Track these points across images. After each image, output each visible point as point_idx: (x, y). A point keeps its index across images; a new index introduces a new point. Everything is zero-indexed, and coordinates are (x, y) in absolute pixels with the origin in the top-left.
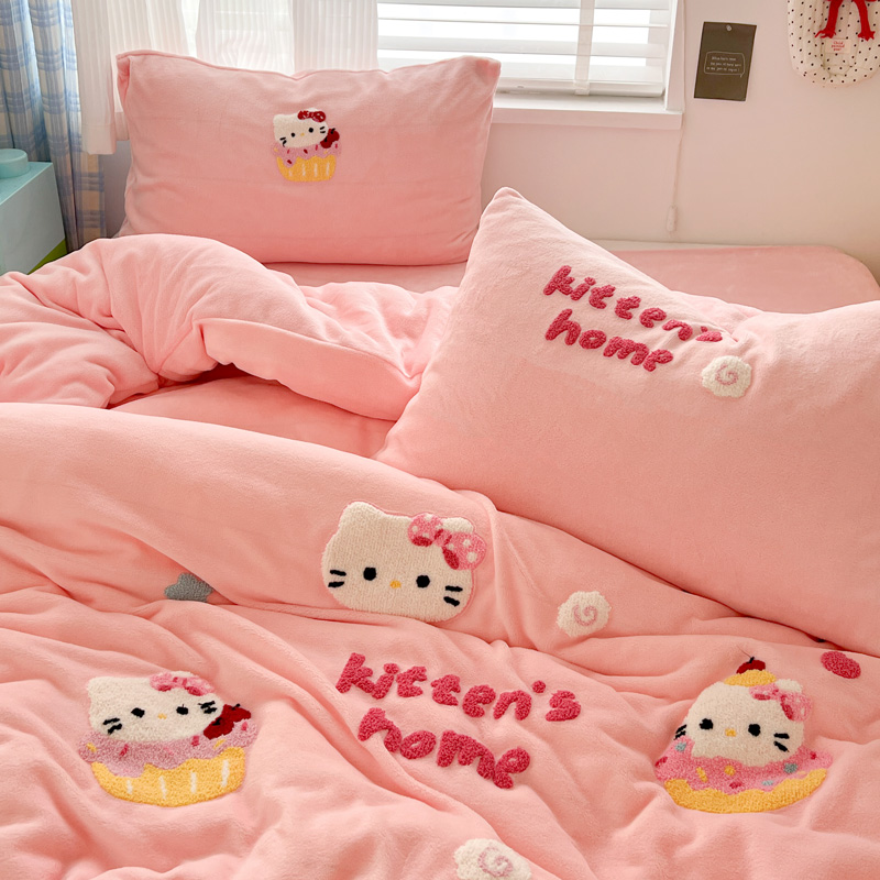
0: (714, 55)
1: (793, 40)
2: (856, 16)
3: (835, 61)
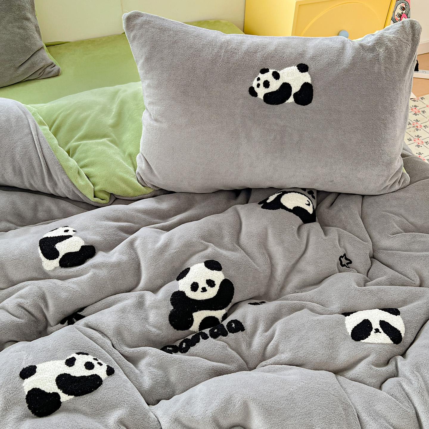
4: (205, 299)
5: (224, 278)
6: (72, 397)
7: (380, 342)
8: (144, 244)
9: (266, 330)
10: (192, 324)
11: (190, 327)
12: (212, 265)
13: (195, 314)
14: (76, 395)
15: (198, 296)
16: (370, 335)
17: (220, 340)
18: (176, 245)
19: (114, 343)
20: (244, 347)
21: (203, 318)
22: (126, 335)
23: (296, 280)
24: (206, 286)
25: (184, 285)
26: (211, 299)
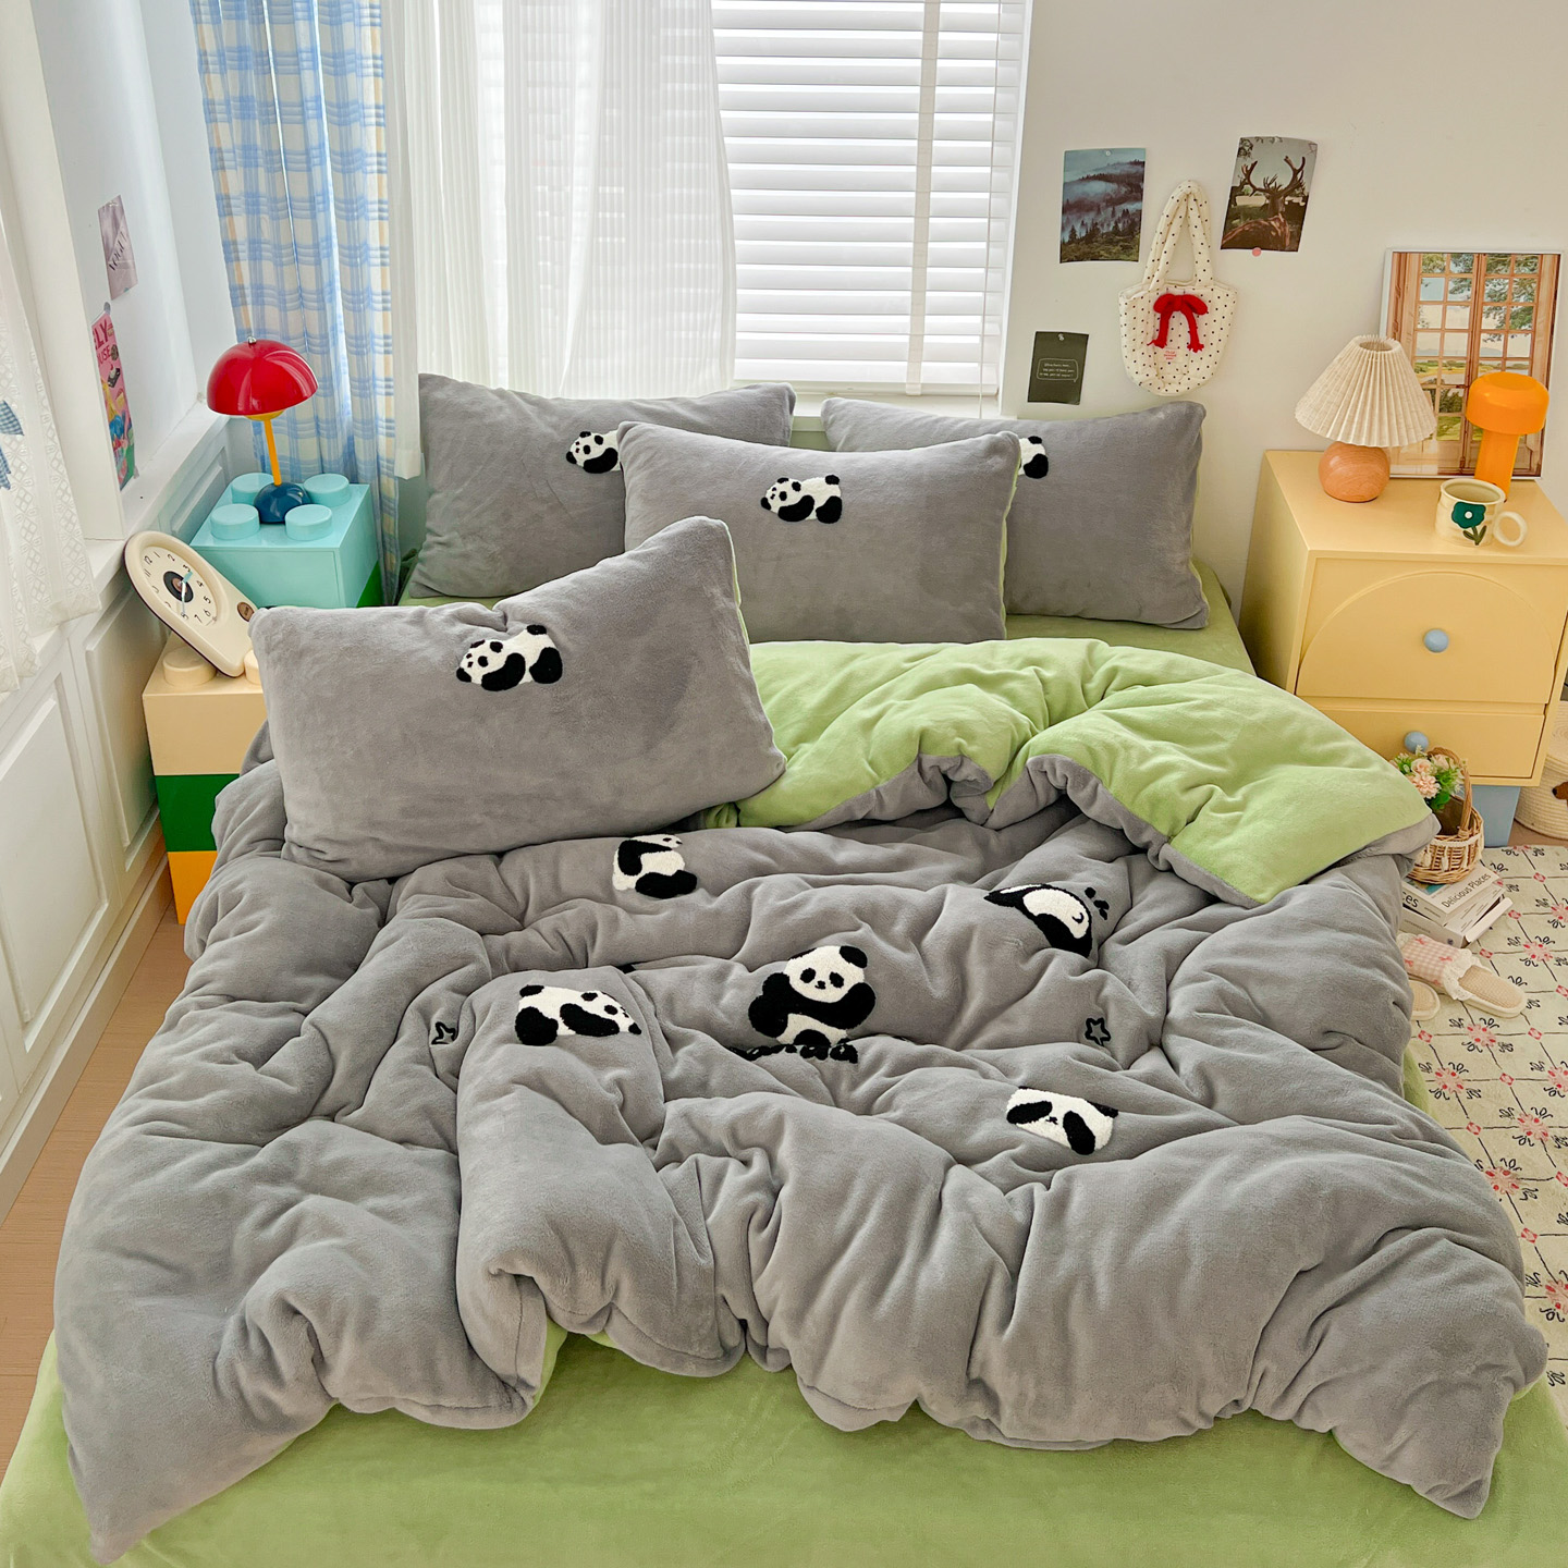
0: (1047, 362)
1: (1125, 352)
2: (1185, 327)
3: (1168, 368)
4: (816, 999)
5: (862, 981)
6: (572, 1032)
7: (1046, 1135)
8: (766, 895)
9: (890, 1075)
10: (782, 1032)
11: (780, 1034)
12: (853, 955)
13: (792, 1017)
14: (578, 1033)
15: (809, 991)
16: (1036, 1119)
17: (811, 1062)
18: (810, 909)
19: (658, 1011)
20: (844, 1086)
21: (803, 1029)
22: (679, 1006)
23: (993, 1031)
24: (828, 982)
25: (793, 969)
26: (827, 1004)
